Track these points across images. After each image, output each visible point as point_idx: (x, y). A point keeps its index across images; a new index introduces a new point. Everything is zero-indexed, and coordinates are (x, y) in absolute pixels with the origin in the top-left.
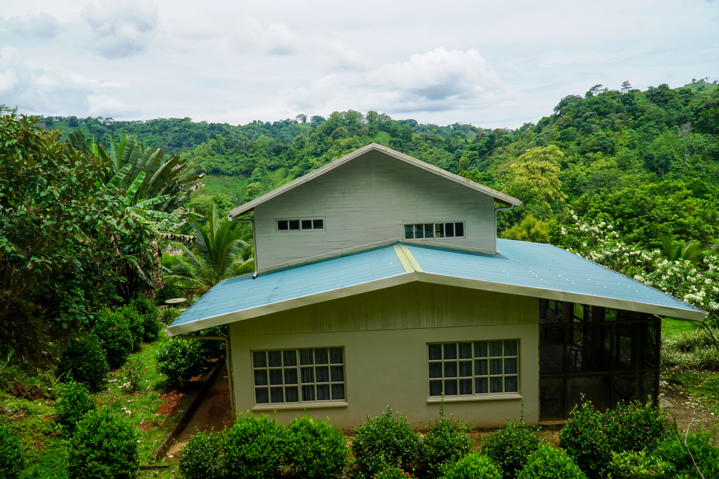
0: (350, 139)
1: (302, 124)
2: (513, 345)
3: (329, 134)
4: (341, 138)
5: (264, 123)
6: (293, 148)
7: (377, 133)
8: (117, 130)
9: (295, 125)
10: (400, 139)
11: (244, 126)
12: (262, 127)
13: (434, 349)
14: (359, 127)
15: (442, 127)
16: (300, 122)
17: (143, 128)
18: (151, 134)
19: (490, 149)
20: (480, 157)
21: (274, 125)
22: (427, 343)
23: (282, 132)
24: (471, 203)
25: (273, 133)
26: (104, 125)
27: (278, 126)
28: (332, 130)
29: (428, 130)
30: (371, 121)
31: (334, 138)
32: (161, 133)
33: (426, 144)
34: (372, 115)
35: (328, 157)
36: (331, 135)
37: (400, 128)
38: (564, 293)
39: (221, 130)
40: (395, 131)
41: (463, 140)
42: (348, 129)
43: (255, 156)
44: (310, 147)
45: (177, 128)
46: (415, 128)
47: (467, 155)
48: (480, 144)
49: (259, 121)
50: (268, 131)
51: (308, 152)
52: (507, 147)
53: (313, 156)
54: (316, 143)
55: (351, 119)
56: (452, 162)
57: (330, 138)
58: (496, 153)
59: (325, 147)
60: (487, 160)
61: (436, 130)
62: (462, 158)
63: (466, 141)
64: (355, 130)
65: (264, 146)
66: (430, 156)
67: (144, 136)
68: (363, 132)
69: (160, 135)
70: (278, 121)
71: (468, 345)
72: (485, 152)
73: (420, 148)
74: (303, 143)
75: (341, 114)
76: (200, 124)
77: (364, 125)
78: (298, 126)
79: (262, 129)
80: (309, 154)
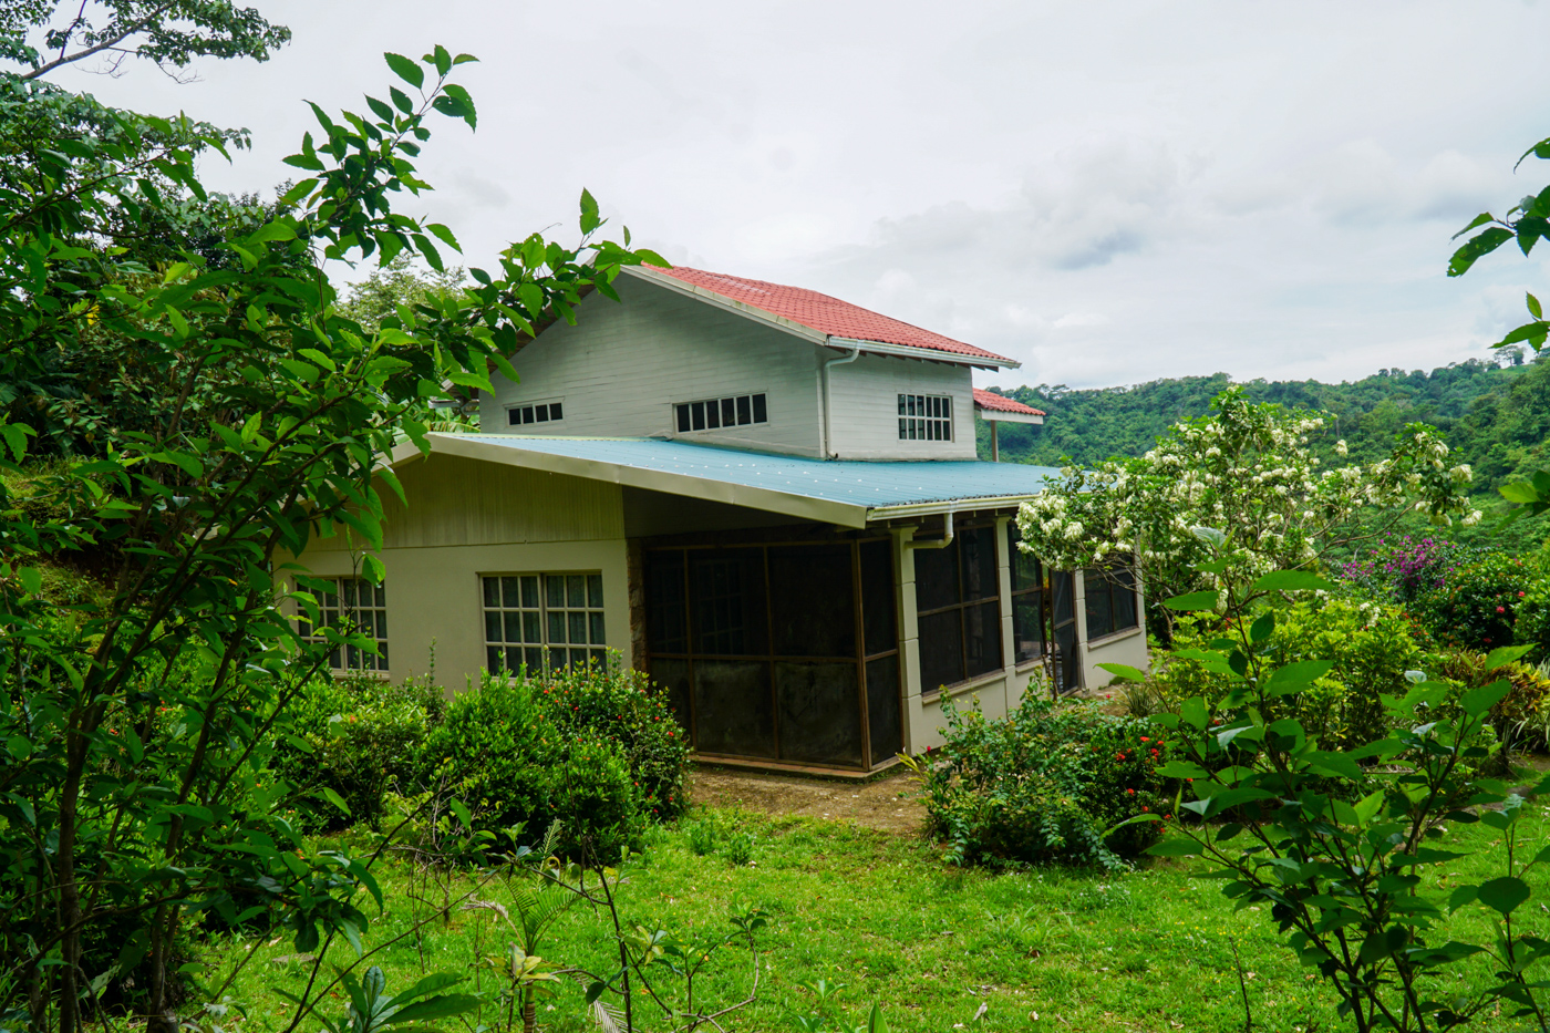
1: (1511, 369)
2: (594, 579)
5: (1408, 374)
6: (1464, 426)
8: (1075, 409)
9: (1492, 372)
11: (1356, 384)
12: (1401, 383)
13: (488, 581)
16: (1505, 365)
17: (1126, 401)
18: (1141, 413)
21: (1433, 377)
22: (479, 574)
23: (1453, 392)
24: (775, 353)
25: (1431, 396)
26: (1050, 399)
27: (1444, 377)
32: (1162, 409)
38: (620, 467)
39: (1298, 396)
43: (1363, 448)
44: (1511, 421)
45: (1197, 398)
49: (1394, 370)
50: (1418, 391)
51: (1503, 435)
53: (1517, 443)
54: (1527, 410)
65: (1389, 424)
67: (1128, 417)
69: (1161, 414)
70: (1444, 366)
71: (529, 580)
74: (1493, 411)
76: (1248, 385)
78: (1501, 375)
79: (1401, 387)
80: (1506, 439)
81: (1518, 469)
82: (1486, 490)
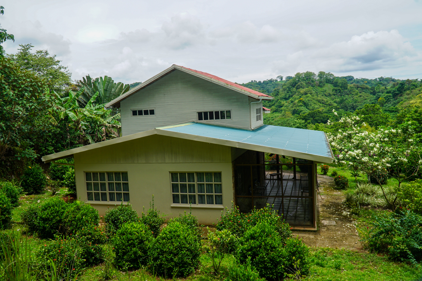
0: (307, 89)
1: (280, 81)
3: (294, 87)
4: (301, 88)
5: (258, 82)
7: (325, 84)
9: (276, 82)
10: (340, 88)
13: (174, 175)
14: (313, 81)
15: (371, 80)
16: (279, 80)
19: (401, 92)
20: (393, 98)
21: (263, 83)
22: (170, 172)
23: (268, 87)
24: (234, 99)
25: (263, 87)
27: (266, 83)
28: (296, 83)
29: (361, 82)
30: (321, 78)
31: (297, 88)
33: (357, 91)
34: (321, 74)
35: (293, 100)
36: (295, 87)
37: (340, 81)
38: (239, 143)
40: (337, 83)
41: (383, 87)
42: (306, 83)
44: (282, 95)
46: (353, 81)
47: (384, 96)
48: (394, 89)
49: (255, 81)
50: (260, 86)
51: (281, 98)
52: (413, 90)
53: (284, 100)
54: (286, 92)
55: (308, 77)
56: (373, 101)
57: (294, 89)
58: (405, 94)
59: (291, 94)
60: (398, 100)
61: (366, 82)
62: (380, 99)
63: (386, 88)
64: (310, 83)
66: (360, 98)
68: (316, 85)
70: (266, 80)
71: (193, 174)
72: (397, 94)
73: (353, 93)
74: (278, 92)
75: (302, 74)
77: (316, 80)
78: (278, 83)
79: (256, 85)
80: (282, 99)
81: (284, 106)
82: (277, 111)
